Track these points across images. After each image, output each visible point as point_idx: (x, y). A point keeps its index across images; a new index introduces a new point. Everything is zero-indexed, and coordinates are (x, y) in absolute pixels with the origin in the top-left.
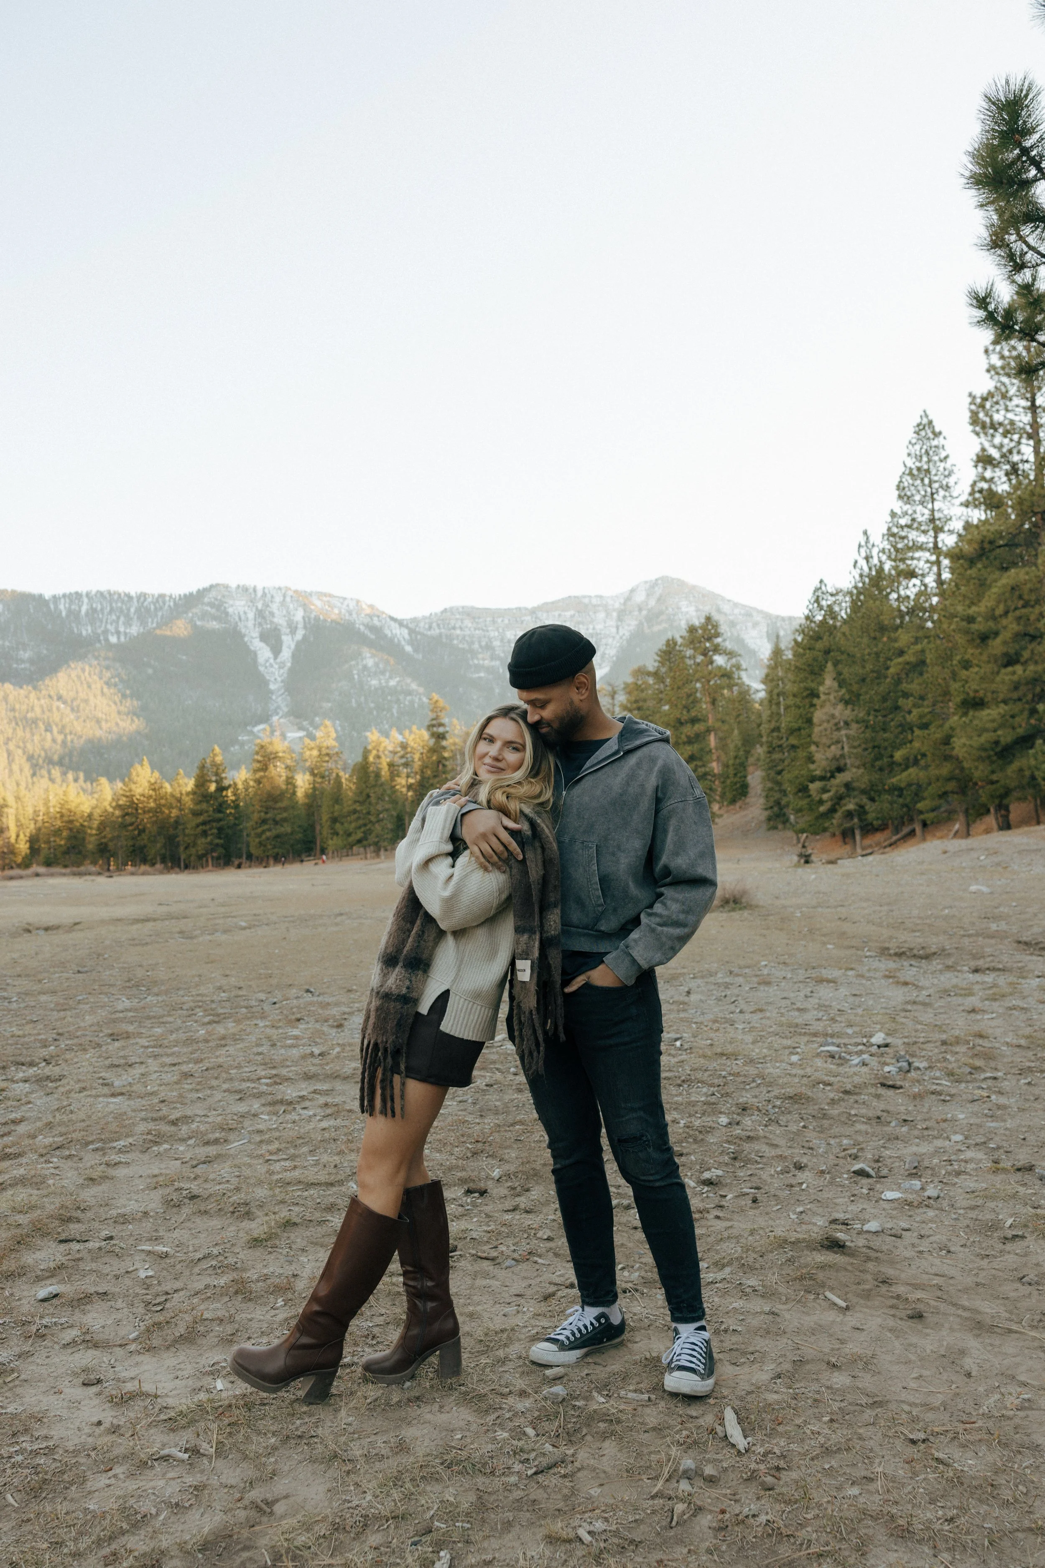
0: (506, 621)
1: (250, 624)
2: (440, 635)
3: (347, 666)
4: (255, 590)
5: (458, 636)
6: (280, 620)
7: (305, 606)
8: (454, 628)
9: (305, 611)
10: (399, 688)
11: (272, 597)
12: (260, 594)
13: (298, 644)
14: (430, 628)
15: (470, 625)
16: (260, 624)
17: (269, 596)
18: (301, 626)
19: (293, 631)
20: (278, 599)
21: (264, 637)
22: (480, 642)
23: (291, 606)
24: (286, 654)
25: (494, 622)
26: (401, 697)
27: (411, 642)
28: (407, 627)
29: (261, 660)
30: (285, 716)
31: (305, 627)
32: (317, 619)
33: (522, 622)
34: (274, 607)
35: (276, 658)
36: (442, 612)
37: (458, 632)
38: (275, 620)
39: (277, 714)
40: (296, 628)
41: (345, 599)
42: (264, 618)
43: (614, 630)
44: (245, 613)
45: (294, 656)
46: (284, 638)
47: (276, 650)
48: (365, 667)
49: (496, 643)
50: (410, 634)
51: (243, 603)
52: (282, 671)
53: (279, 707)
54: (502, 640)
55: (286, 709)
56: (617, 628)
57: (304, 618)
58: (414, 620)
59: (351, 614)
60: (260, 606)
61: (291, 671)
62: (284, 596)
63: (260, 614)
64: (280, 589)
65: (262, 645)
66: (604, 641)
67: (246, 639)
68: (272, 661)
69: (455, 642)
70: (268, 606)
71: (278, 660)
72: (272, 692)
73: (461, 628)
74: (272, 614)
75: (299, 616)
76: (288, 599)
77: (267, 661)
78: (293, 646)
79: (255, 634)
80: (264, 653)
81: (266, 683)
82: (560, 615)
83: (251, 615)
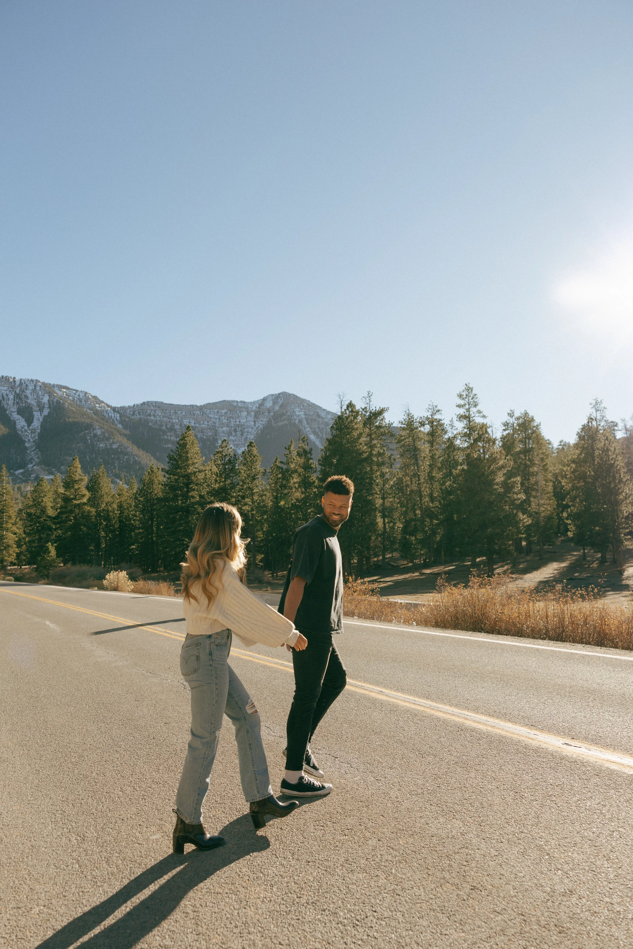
0: (184, 413)
1: (11, 402)
2: (141, 419)
3: (82, 434)
4: (14, 381)
5: (152, 420)
6: (32, 401)
7: (50, 394)
8: (150, 415)
9: (50, 396)
10: (119, 450)
11: (27, 386)
12: (18, 383)
13: (45, 418)
14: (134, 414)
15: (160, 414)
16: (17, 403)
17: (24, 385)
18: (46, 406)
19: (41, 410)
20: (31, 387)
21: (20, 412)
22: (166, 425)
23: (40, 393)
24: (36, 424)
25: (176, 413)
26: (121, 456)
27: (121, 422)
28: (118, 412)
29: (18, 427)
30: (37, 464)
31: (50, 407)
32: (58, 402)
33: (194, 414)
34: (28, 393)
35: (29, 426)
36: (142, 404)
37: (152, 418)
38: (29, 401)
39: (32, 463)
40: (44, 407)
41: (77, 391)
42: (20, 399)
43: (253, 423)
44: (7, 395)
45: (42, 426)
46: (35, 413)
47: (29, 421)
48: (95, 435)
49: (177, 427)
50: (120, 417)
51: (5, 388)
52: (33, 435)
53: (32, 459)
54: (181, 425)
55: (37, 460)
56: (255, 422)
57: (49, 401)
58: (123, 408)
59: (81, 401)
60: (18, 391)
61: (41, 435)
62: (35, 386)
63: (18, 396)
64: (32, 381)
65: (19, 417)
66: (246, 430)
67: (7, 412)
68: (26, 428)
69: (150, 424)
70: (24, 391)
71: (31, 428)
72: (26, 449)
73: (154, 415)
74: (27, 397)
75: (46, 399)
76: (38, 388)
77: (23, 428)
78: (41, 420)
79: (14, 409)
80: (21, 423)
81: (24, 442)
82: (218, 412)
83: (11, 397)
